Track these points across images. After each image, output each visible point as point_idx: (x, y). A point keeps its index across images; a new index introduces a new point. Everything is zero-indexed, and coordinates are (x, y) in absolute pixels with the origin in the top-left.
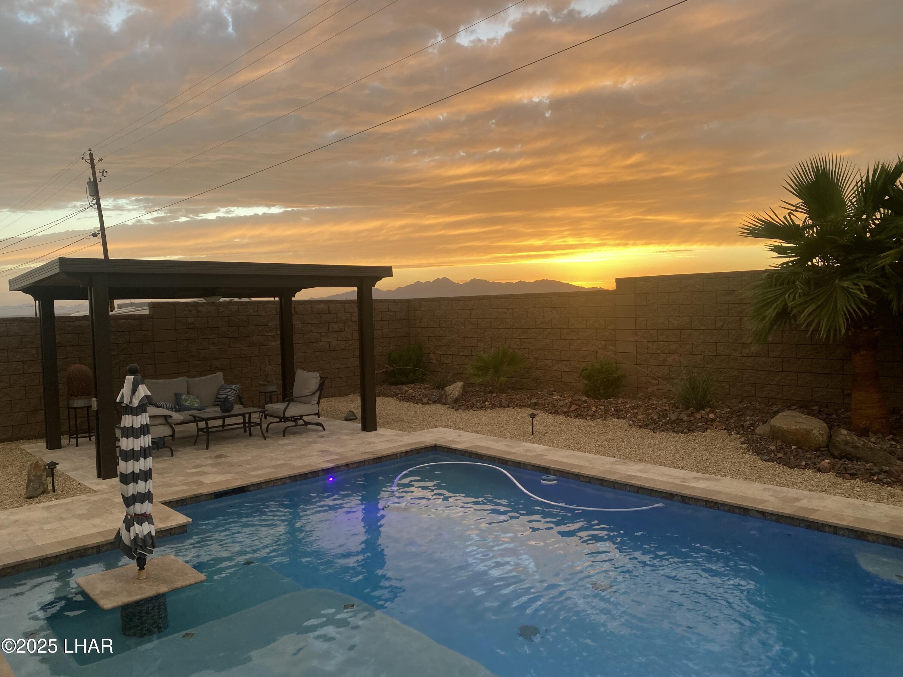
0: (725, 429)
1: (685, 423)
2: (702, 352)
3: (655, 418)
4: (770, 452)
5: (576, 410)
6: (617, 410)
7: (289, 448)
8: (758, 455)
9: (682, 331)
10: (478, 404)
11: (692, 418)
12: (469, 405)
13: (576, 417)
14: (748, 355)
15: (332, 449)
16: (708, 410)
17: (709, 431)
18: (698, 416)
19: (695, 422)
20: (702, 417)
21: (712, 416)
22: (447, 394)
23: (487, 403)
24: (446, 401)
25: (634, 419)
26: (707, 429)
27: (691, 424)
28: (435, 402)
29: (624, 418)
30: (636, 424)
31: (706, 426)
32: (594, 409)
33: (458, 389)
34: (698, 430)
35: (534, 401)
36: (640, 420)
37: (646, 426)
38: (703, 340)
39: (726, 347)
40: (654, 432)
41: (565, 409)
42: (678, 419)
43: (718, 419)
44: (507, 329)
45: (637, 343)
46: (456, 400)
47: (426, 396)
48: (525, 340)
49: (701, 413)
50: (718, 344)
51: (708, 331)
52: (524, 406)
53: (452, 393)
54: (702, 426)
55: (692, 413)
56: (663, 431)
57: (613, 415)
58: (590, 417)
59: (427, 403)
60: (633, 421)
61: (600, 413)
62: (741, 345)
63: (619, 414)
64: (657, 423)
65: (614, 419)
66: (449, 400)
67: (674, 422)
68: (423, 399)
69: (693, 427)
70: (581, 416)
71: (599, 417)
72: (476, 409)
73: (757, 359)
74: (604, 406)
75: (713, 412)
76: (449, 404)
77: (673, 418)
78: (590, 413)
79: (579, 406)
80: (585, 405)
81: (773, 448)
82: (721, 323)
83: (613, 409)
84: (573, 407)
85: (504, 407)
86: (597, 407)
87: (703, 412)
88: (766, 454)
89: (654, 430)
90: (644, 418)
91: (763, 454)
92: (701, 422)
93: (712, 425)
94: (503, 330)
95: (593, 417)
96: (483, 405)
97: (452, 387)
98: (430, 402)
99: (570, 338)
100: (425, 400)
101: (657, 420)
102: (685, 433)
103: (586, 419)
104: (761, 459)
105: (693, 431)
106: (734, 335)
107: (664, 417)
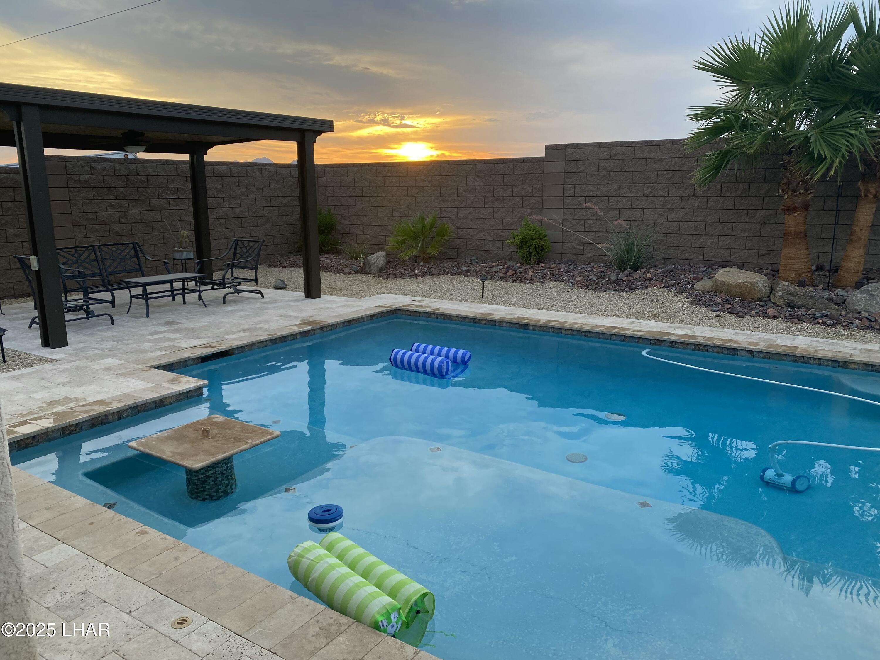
0: (664, 287)
1: (625, 283)
2: (629, 217)
3: (595, 279)
4: (717, 304)
5: (513, 275)
6: (553, 274)
7: (242, 314)
8: (707, 307)
9: (610, 198)
10: (407, 272)
11: (631, 278)
12: (398, 274)
13: (515, 281)
14: (674, 220)
15: (293, 314)
16: (644, 270)
17: (649, 289)
18: (636, 276)
19: (634, 282)
20: (639, 277)
21: (649, 276)
22: (371, 263)
23: (416, 271)
24: (371, 270)
25: (572, 281)
26: (646, 287)
27: (630, 284)
28: (357, 272)
29: (562, 280)
30: (576, 285)
31: (645, 285)
32: (531, 273)
33: (382, 258)
34: (639, 289)
35: (465, 268)
36: (579, 281)
37: (587, 287)
38: (630, 207)
39: (652, 213)
40: (595, 292)
41: (502, 275)
42: (617, 280)
43: (654, 279)
44: (426, 198)
45: (565, 210)
46: (381, 270)
47: (346, 266)
48: (446, 209)
49: (638, 273)
50: (645, 210)
51: (636, 197)
52: (456, 273)
53: (375, 262)
54: (642, 285)
55: (630, 273)
56: (605, 290)
57: (550, 278)
58: (528, 281)
59: (350, 273)
60: (572, 283)
61: (538, 277)
62: (667, 210)
63: (555, 277)
64: (596, 284)
65: (552, 282)
66: (373, 269)
67: (614, 282)
68: (344, 269)
69: (634, 286)
70: (520, 281)
71: (537, 280)
72: (406, 277)
73: (682, 224)
74: (540, 270)
75: (648, 272)
76: (373, 274)
77: (613, 278)
78: (528, 277)
79: (515, 271)
80: (521, 270)
81: (719, 300)
82: (650, 190)
83: (549, 273)
84: (510, 273)
85: (435, 275)
86: (533, 272)
87: (640, 272)
88: (714, 306)
89: (595, 290)
90: (582, 280)
91: (712, 306)
92: (640, 281)
93: (650, 283)
94: (422, 198)
95: (531, 281)
96: (413, 273)
97: (375, 256)
98: (353, 272)
99: (494, 206)
100: (346, 270)
101: (597, 281)
102: (627, 292)
103: (525, 283)
104: (711, 311)
105: (634, 289)
106: (661, 201)
107: (603, 278)
